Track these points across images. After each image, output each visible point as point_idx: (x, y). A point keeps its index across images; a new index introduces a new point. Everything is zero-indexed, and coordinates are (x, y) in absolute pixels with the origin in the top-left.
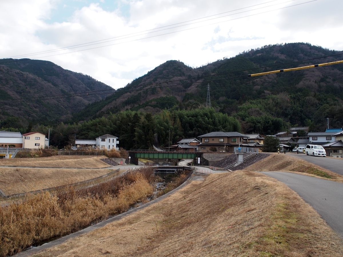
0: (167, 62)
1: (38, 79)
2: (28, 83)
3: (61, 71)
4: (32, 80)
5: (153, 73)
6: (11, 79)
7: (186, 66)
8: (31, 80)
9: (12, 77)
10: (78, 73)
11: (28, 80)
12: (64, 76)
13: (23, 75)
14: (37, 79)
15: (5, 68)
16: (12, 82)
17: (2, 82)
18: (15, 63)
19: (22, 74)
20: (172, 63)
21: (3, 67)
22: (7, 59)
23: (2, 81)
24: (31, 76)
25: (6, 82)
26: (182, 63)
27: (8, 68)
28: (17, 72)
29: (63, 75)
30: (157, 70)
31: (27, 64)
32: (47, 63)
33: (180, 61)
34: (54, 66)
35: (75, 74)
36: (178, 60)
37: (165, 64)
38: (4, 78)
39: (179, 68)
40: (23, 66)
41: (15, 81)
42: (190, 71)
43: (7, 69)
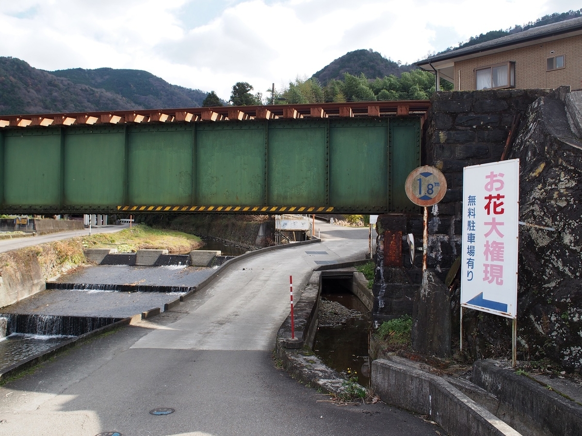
0: (348, 54)
1: (121, 99)
2: (102, 106)
3: (163, 86)
4: (109, 102)
5: (321, 75)
6: (71, 101)
7: (385, 61)
8: (107, 101)
9: (74, 96)
10: (194, 91)
11: (101, 101)
12: (168, 95)
13: (93, 94)
14: (118, 99)
15: (64, 82)
16: (73, 105)
17: (55, 105)
18: (87, 75)
19: (93, 91)
20: (357, 55)
21: (62, 80)
22: (73, 69)
23: (55, 103)
24: (109, 94)
25: (64, 105)
26: (378, 55)
27: (69, 82)
28: (84, 89)
29: (166, 92)
30: (329, 71)
31: (107, 77)
32: (139, 74)
33: (374, 51)
34: (152, 77)
35: (189, 92)
36: (368, 50)
37: (343, 57)
38: (60, 98)
39: (372, 64)
40: (99, 80)
41: (79, 103)
42: (393, 69)
43: (68, 84)
